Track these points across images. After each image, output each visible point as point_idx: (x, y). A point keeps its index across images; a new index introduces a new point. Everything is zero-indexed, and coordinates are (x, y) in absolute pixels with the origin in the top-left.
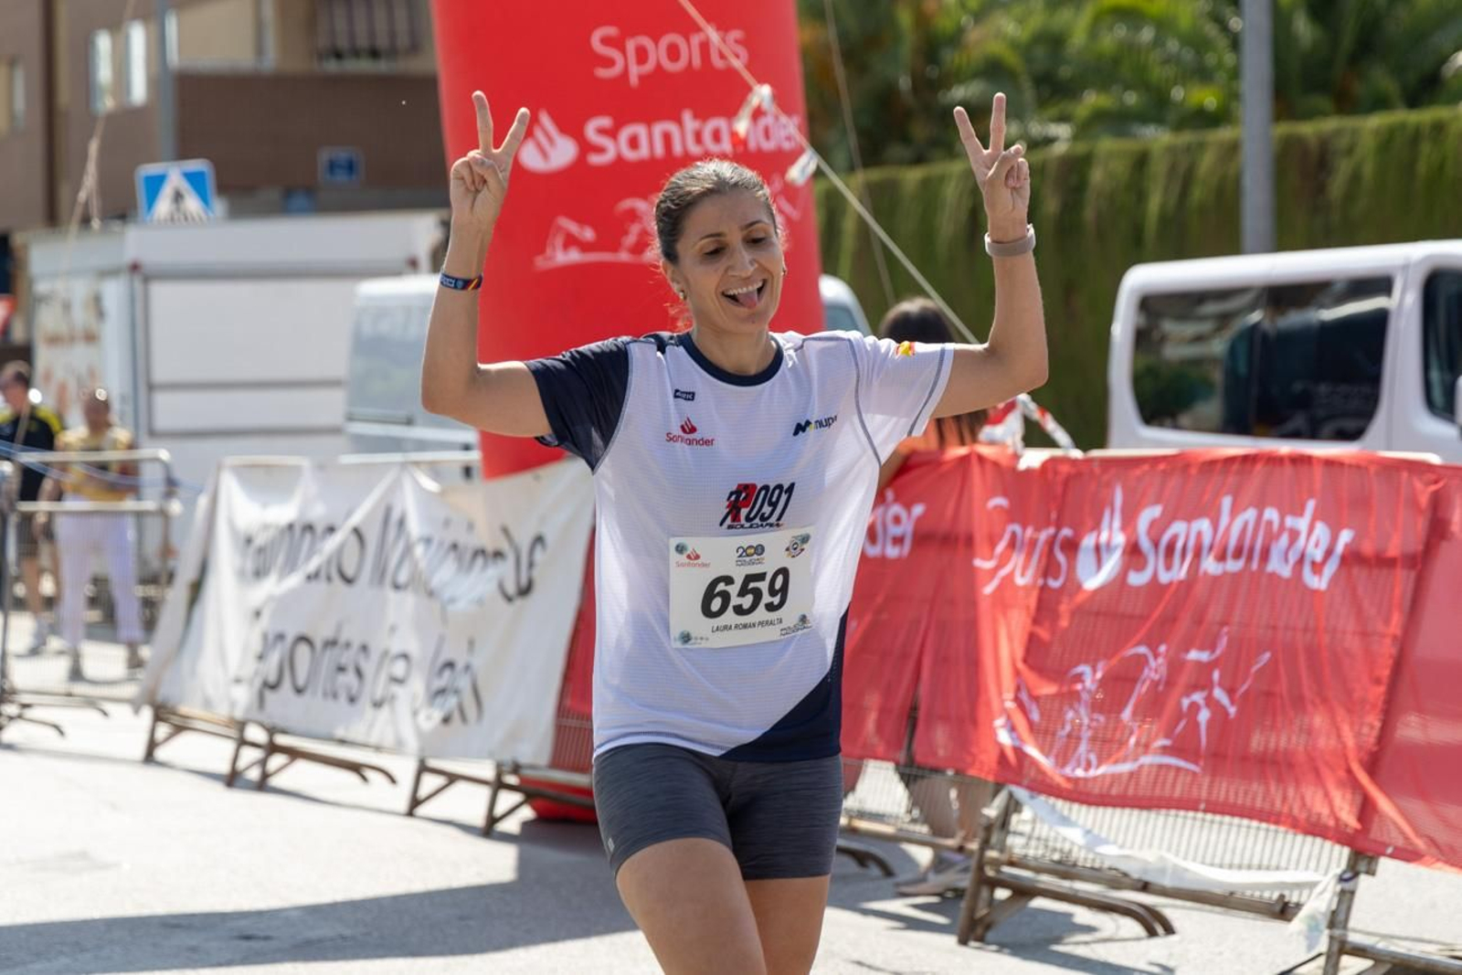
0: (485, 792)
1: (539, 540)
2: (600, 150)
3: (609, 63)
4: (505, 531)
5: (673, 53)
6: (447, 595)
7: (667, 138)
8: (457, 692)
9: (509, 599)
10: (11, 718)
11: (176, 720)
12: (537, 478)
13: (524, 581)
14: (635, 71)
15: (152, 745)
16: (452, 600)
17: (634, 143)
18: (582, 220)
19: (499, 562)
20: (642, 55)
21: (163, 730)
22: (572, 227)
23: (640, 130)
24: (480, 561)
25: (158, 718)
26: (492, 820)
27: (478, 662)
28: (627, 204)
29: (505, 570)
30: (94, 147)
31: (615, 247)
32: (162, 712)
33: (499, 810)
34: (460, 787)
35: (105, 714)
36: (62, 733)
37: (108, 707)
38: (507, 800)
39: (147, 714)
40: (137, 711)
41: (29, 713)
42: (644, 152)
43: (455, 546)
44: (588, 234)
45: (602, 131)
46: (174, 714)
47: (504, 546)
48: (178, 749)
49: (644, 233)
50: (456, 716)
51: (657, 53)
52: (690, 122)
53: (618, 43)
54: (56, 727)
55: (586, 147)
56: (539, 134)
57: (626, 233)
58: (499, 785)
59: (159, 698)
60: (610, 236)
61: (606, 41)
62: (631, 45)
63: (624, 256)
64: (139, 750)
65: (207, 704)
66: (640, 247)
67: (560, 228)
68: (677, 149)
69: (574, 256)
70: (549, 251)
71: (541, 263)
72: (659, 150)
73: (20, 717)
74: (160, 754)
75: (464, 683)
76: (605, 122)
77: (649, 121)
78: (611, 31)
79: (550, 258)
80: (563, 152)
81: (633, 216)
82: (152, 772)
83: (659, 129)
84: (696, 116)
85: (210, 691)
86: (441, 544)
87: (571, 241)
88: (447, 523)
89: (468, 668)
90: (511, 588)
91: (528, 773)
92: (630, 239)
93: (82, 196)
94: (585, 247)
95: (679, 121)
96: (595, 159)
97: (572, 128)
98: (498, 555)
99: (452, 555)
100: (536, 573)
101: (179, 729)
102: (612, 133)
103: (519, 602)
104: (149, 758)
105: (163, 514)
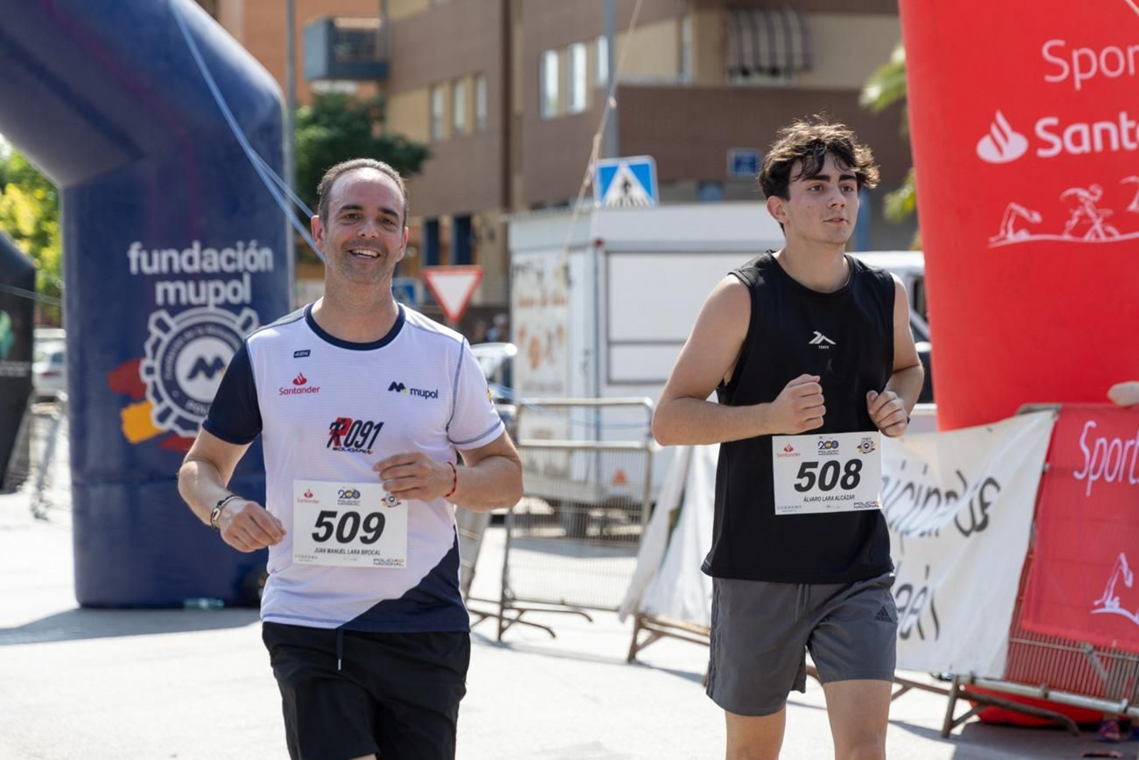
0: (944, 701)
1: (990, 481)
2: (1049, 145)
3: (1057, 70)
4: (959, 473)
5: (1112, 62)
6: (902, 527)
7: (1106, 134)
8: (914, 611)
9: (966, 534)
10: (511, 621)
11: (656, 627)
12: (990, 430)
13: (979, 519)
14: (1078, 77)
15: (635, 648)
16: (908, 533)
17: (1077, 139)
18: (1031, 207)
19: (952, 500)
20: (1085, 64)
21: (643, 636)
22: (1024, 212)
23: (1083, 128)
24: (934, 498)
25: (639, 625)
26: (951, 723)
27: (935, 584)
28: (1071, 191)
29: (960, 508)
30: (597, 139)
31: (1060, 231)
32: (642, 621)
33: (956, 716)
34: (914, 692)
35: (590, 620)
36: (553, 635)
37: (591, 613)
38: (963, 707)
39: (631, 621)
40: (623, 619)
41: (525, 617)
42: (1086, 147)
43: (911, 486)
44: (1037, 218)
45: (1048, 129)
46: (653, 621)
47: (958, 487)
48: (657, 652)
49: (1085, 217)
50: (915, 632)
51: (1098, 62)
52: (1126, 124)
53: (1065, 53)
54: (548, 629)
55: (1035, 143)
56: (994, 130)
57: (1070, 217)
58: (957, 695)
59: (642, 609)
60: (1054, 222)
61: (1053, 51)
62: (1075, 55)
63: (1067, 237)
64: (624, 653)
65: (686, 615)
66: (1081, 229)
67: (1011, 211)
68: (1115, 145)
69: (1024, 236)
70: (1002, 232)
71: (994, 242)
72: (1099, 146)
73: (518, 620)
74: (640, 656)
75: (922, 604)
76: (1053, 121)
77: (1090, 122)
78: (1060, 43)
79: (1004, 239)
80: (1016, 146)
81: (1075, 202)
82: (633, 670)
83: (1098, 127)
84: (1129, 118)
85: (690, 606)
86: (898, 483)
87: (1020, 224)
88: (903, 465)
89: (924, 590)
90: (967, 525)
91: (982, 683)
92: (1074, 222)
93: (587, 182)
94: (1033, 229)
95: (1117, 122)
96: (1043, 153)
97: (1023, 126)
98: (951, 495)
99: (909, 492)
100: (989, 511)
101: (658, 635)
102: (1058, 131)
103: (974, 535)
104: (631, 659)
105: (646, 450)
